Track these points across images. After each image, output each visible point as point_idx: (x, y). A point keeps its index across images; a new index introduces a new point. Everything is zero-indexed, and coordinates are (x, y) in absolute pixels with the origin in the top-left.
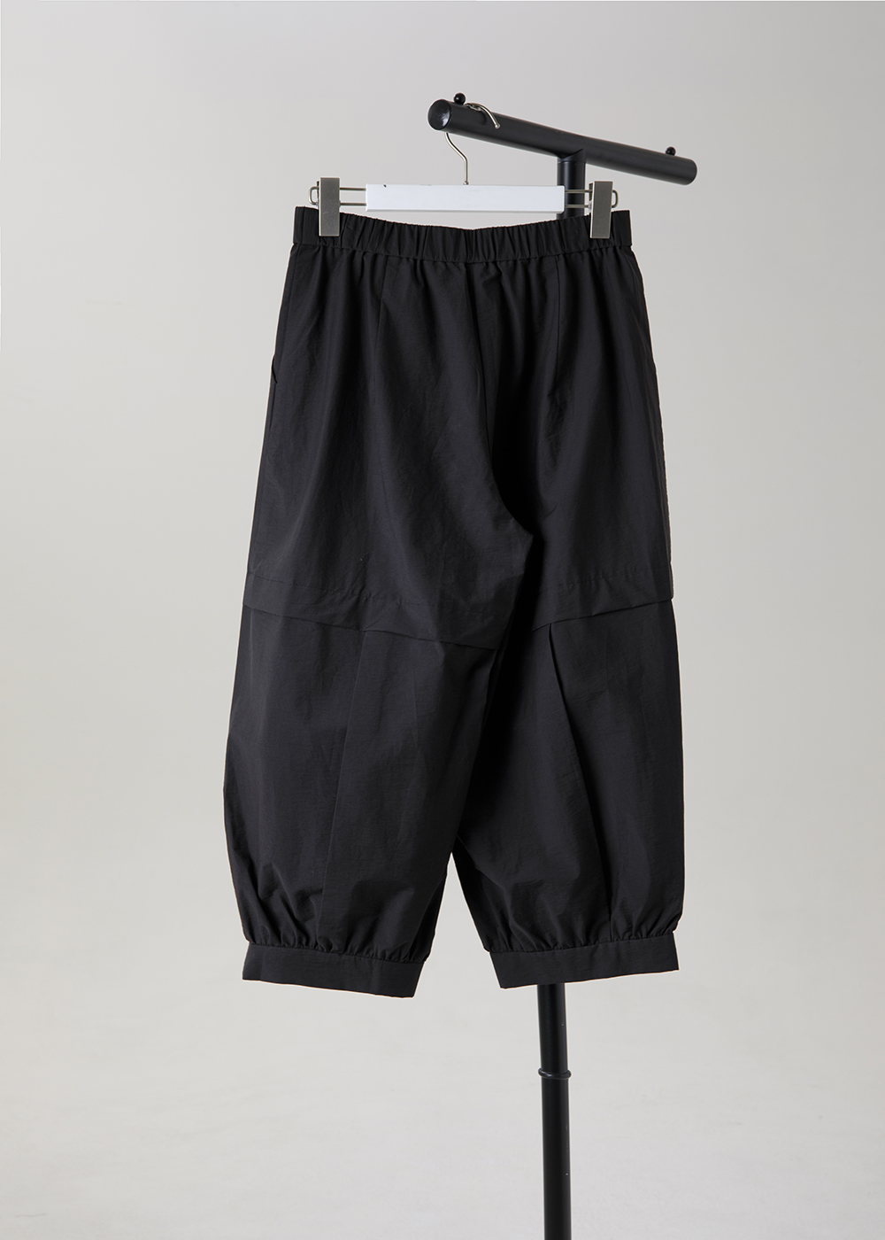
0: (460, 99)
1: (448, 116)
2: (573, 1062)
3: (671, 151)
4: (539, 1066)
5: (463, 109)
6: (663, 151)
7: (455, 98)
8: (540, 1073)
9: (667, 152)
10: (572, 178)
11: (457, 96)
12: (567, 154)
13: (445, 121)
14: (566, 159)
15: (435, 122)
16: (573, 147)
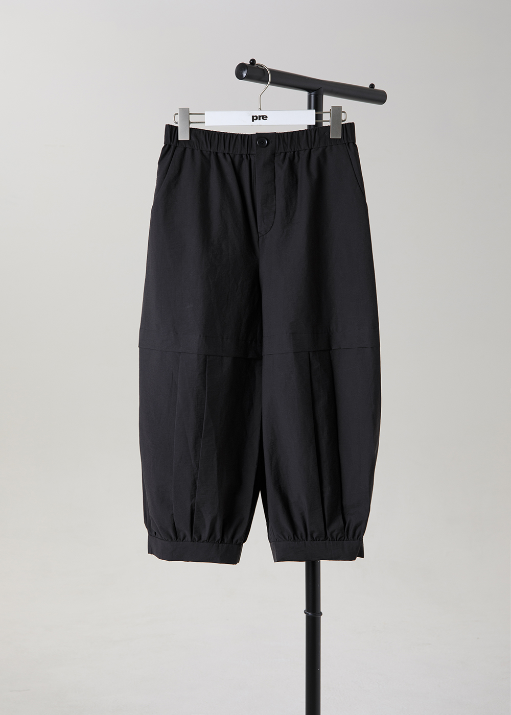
0: (253, 62)
1: (246, 72)
2: (324, 607)
3: (372, 86)
4: (304, 608)
5: (255, 68)
6: (368, 86)
7: (250, 62)
8: (305, 613)
9: (370, 86)
10: (316, 105)
11: (251, 60)
12: (313, 91)
13: (245, 75)
14: (312, 93)
15: (239, 76)
16: (316, 86)
